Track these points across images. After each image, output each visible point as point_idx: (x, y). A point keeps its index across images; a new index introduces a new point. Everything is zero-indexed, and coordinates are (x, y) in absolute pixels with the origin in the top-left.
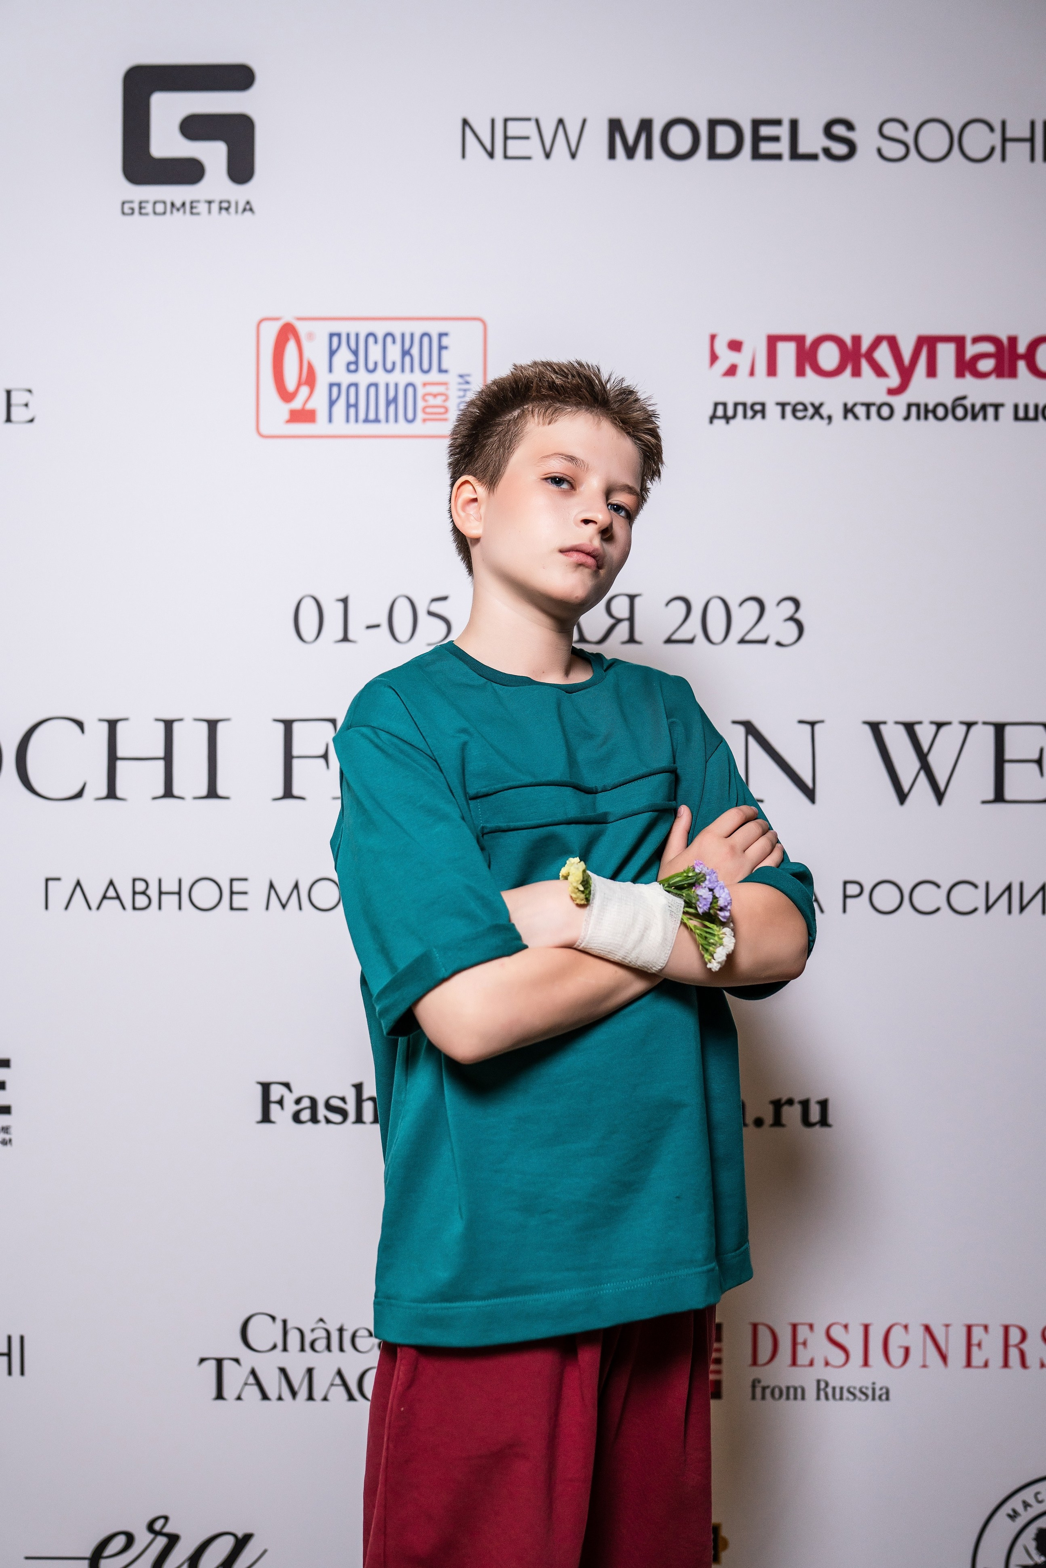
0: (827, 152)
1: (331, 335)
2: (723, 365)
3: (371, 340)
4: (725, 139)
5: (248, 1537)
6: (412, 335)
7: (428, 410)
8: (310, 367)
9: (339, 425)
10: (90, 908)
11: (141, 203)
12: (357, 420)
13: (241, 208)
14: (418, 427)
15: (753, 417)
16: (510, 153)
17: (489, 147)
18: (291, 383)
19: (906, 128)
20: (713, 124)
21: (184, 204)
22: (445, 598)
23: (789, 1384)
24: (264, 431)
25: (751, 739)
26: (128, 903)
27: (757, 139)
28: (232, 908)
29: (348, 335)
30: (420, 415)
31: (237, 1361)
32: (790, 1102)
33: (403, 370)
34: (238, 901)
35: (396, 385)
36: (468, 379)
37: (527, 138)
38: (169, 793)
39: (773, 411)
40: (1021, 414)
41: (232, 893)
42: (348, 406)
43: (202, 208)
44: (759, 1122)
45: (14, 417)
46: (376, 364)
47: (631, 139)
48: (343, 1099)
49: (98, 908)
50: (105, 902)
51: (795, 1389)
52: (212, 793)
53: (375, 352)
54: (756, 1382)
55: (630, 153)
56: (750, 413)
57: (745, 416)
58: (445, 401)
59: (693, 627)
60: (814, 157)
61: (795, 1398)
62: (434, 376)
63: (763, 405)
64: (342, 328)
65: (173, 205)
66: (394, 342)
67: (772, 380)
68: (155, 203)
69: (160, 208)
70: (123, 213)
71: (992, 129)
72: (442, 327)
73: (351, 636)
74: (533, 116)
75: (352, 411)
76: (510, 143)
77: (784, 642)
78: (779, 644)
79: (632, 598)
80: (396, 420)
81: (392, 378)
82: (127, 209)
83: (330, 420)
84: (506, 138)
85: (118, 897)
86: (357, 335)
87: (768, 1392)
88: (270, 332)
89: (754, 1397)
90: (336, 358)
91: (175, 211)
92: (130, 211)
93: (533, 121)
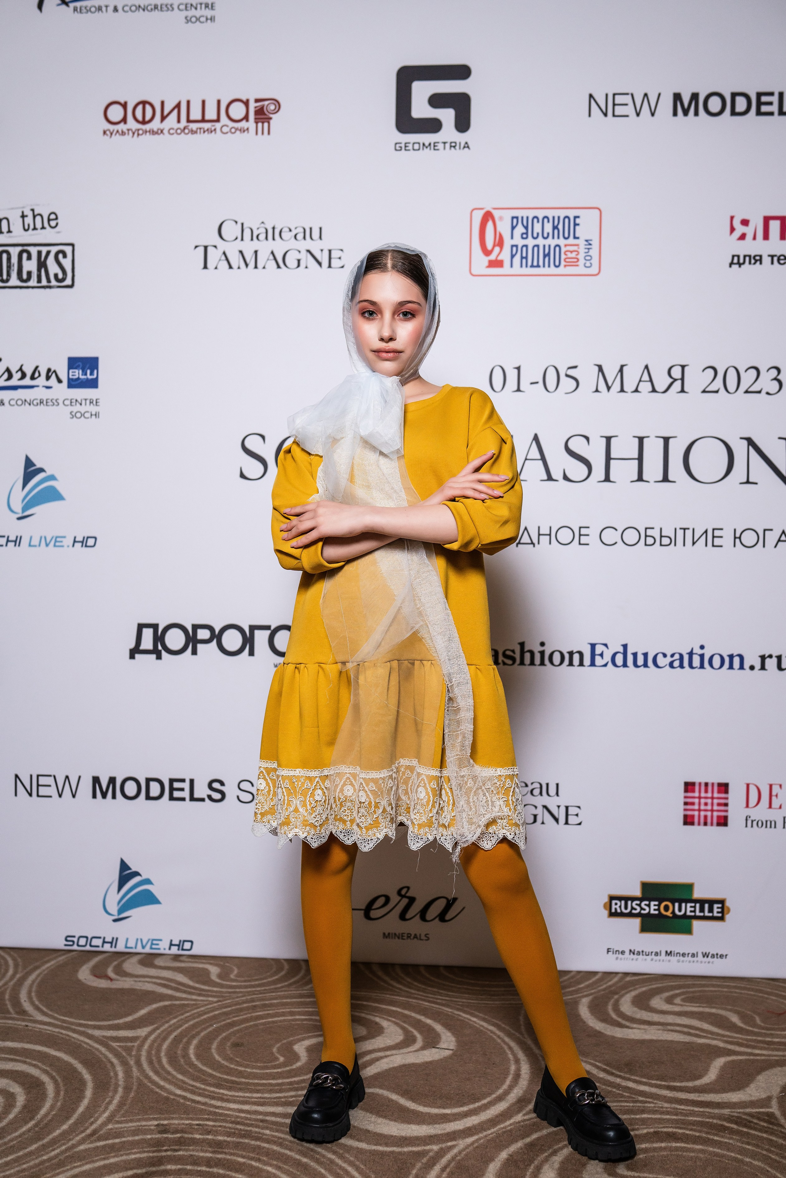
1: (513, 218)
2: (737, 234)
3: (535, 220)
4: (741, 104)
5: (455, 899)
6: (559, 218)
7: (568, 260)
8: (501, 235)
9: (517, 268)
12: (527, 266)
13: (462, 146)
14: (561, 270)
15: (755, 263)
16: (616, 113)
17: (604, 109)
18: (489, 245)
20: (734, 95)
21: (430, 144)
22: (575, 367)
23: (767, 819)
24: (474, 272)
25: (750, 448)
27: (759, 103)
29: (522, 218)
30: (563, 263)
32: (770, 656)
33: (553, 238)
35: (549, 246)
36: (590, 242)
37: (626, 105)
39: (766, 260)
42: (522, 258)
43: (440, 146)
44: (752, 668)
45: (333, 265)
46: (538, 234)
47: (686, 104)
48: (513, 651)
51: (771, 822)
53: (538, 228)
54: (748, 817)
55: (686, 113)
56: (753, 261)
57: (750, 263)
58: (577, 255)
59: (718, 384)
61: (771, 827)
62: (571, 241)
63: (761, 256)
64: (519, 213)
65: (424, 145)
66: (548, 221)
67: (766, 242)
68: (414, 143)
69: (416, 146)
72: (576, 213)
73: (521, 388)
74: (630, 92)
75: (524, 261)
76: (616, 107)
77: (771, 392)
78: (768, 393)
79: (683, 367)
80: (549, 266)
81: (547, 242)
82: (398, 147)
83: (512, 266)
84: (614, 105)
86: (527, 218)
87: (755, 823)
88: (478, 216)
89: (746, 826)
90: (515, 231)
91: (425, 148)
92: (399, 149)
93: (630, 97)
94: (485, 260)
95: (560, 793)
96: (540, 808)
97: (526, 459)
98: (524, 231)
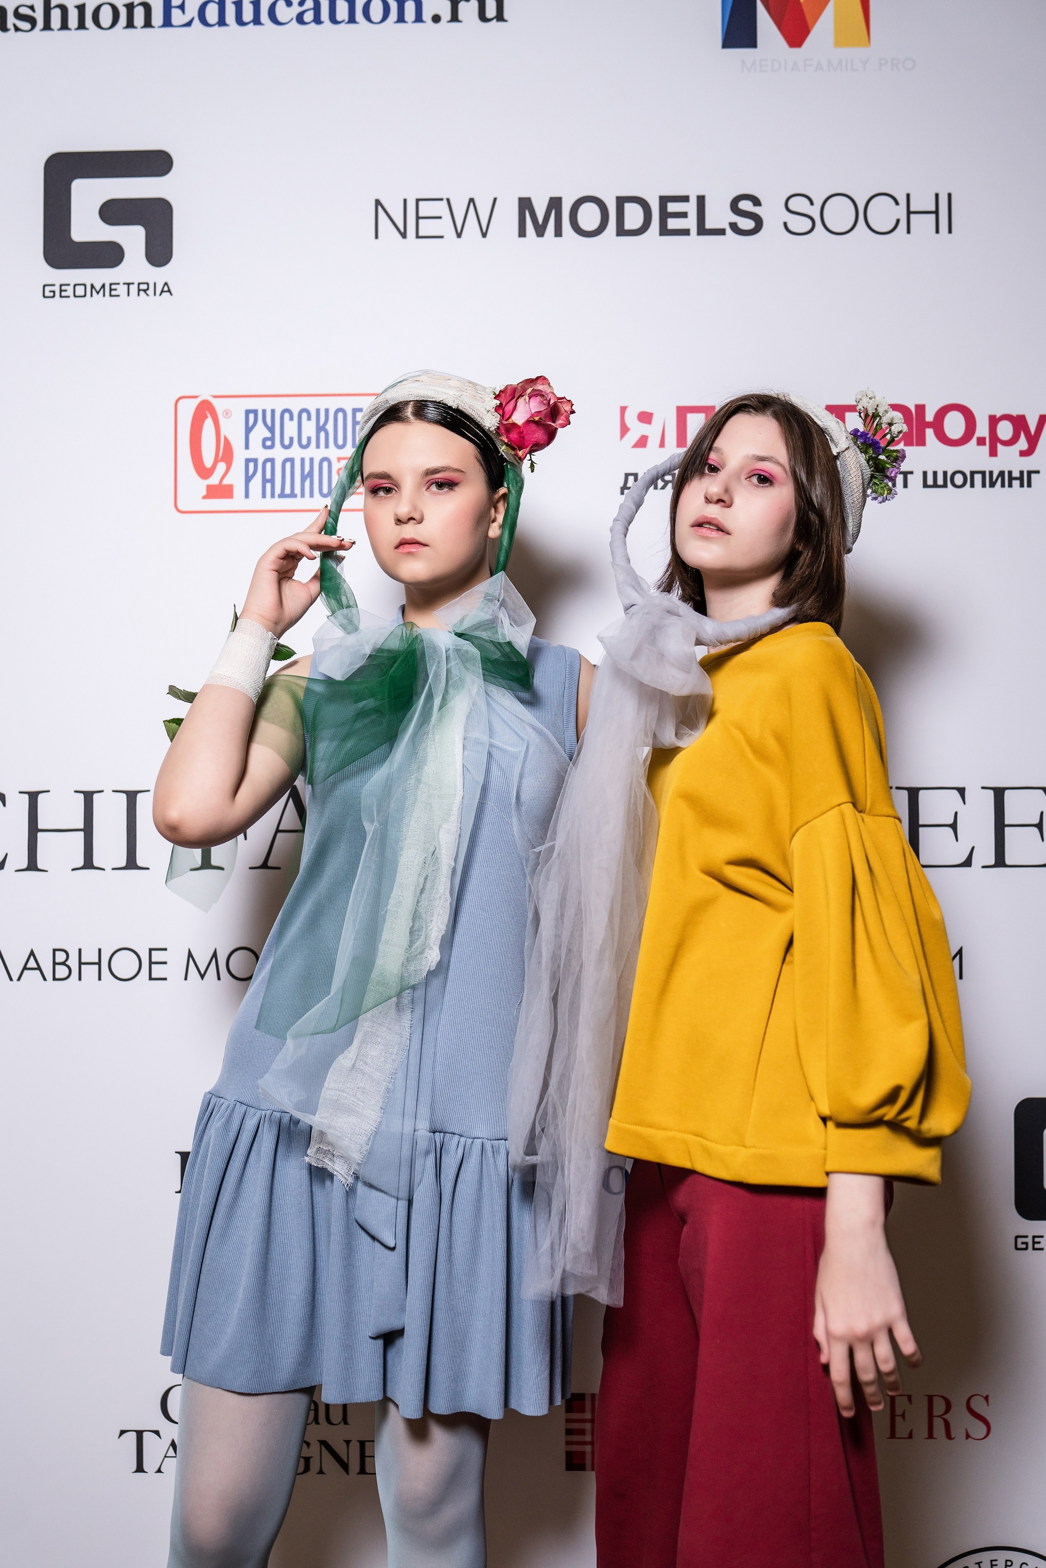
0: (734, 227)
1: (248, 412)
2: (633, 437)
3: (287, 416)
4: (634, 216)
6: (327, 411)
8: (227, 443)
9: (256, 500)
10: (11, 979)
11: (61, 286)
12: (273, 496)
13: (158, 291)
15: (663, 488)
16: (421, 234)
17: (401, 227)
18: (208, 461)
19: (812, 203)
20: (621, 201)
21: (103, 286)
24: (182, 507)
26: (48, 975)
27: (665, 215)
28: (151, 978)
29: (264, 411)
31: (157, 1433)
33: (318, 446)
34: (157, 971)
35: (312, 460)
38: (88, 864)
40: (930, 481)
41: (151, 963)
42: (265, 481)
43: (122, 290)
46: (291, 439)
47: (540, 218)
49: (19, 979)
50: (26, 972)
52: (131, 863)
53: (291, 428)
55: (540, 231)
56: (660, 483)
60: (722, 232)
64: (258, 405)
65: (92, 287)
66: (309, 418)
68: (75, 286)
69: (80, 291)
70: (44, 296)
71: (897, 203)
72: (356, 402)
74: (444, 196)
75: (268, 486)
76: (422, 222)
80: (312, 495)
81: (307, 454)
82: (48, 292)
83: (247, 496)
84: (418, 218)
85: (39, 968)
86: (273, 411)
88: (188, 410)
90: (251, 435)
91: (94, 292)
92: (52, 294)
93: (445, 201)
94: (201, 485)
95: (349, 1420)
96: (315, 1447)
97: (278, 831)
98: (269, 435)
